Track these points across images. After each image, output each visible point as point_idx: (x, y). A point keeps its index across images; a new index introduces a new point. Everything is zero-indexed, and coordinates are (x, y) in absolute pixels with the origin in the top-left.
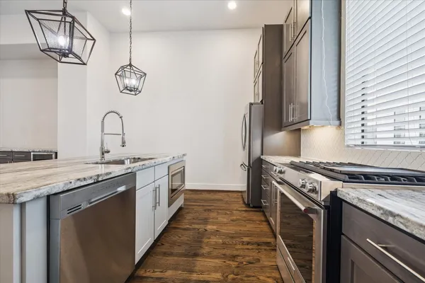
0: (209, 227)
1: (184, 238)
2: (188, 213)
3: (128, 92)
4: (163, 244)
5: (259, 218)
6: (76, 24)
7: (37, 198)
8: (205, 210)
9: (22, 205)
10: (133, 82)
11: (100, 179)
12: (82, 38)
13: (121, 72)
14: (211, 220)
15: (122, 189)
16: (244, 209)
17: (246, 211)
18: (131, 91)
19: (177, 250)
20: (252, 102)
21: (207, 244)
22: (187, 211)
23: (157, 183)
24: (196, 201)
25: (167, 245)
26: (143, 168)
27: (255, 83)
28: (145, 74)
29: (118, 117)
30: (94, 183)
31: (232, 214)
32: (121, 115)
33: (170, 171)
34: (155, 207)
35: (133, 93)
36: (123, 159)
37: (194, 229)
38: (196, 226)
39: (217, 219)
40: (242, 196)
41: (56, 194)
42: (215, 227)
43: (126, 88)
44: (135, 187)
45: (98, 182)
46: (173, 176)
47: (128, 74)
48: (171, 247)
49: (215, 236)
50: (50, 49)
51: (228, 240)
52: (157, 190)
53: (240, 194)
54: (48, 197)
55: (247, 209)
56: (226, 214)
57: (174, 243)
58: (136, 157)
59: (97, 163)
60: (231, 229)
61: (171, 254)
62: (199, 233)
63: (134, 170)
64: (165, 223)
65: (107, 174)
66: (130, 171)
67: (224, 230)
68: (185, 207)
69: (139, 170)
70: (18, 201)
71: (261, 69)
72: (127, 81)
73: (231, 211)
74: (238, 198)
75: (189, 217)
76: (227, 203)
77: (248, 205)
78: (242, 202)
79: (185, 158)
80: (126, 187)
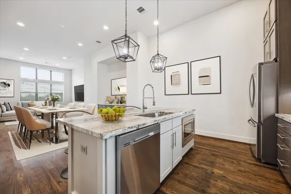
0: (216, 171)
1: (194, 174)
2: (198, 154)
3: (157, 71)
4: (178, 173)
5: (275, 177)
6: (130, 40)
7: (111, 137)
8: (212, 155)
9: (106, 140)
10: (159, 64)
11: (140, 128)
12: (133, 47)
13: (153, 60)
14: (217, 165)
15: (152, 134)
16: (254, 163)
17: (256, 165)
18: (158, 70)
19: (189, 182)
20: (262, 61)
21: (215, 186)
22: (196, 152)
23: (174, 130)
24: (204, 145)
25: (181, 175)
26: (165, 120)
27: (265, 42)
28: (167, 58)
29: (151, 87)
30: (137, 130)
31: (239, 164)
32: (153, 86)
33: (184, 122)
34: (173, 147)
35: (160, 71)
36: (154, 112)
37: (203, 168)
38: (205, 167)
39: (224, 165)
40: (251, 149)
41: (119, 135)
42: (221, 172)
43: (156, 69)
44: (160, 133)
45: (139, 129)
46: (185, 125)
47: (156, 60)
48: (184, 177)
49: (222, 180)
50: (120, 57)
51: (235, 189)
52: (174, 135)
53: (248, 146)
54: (116, 136)
55: (258, 163)
56: (233, 163)
57: (186, 175)
58: (162, 111)
59: (140, 115)
60: (240, 179)
61: (184, 183)
62: (206, 173)
63: (159, 122)
64: (180, 158)
65: (144, 124)
66: (156, 122)
67: (231, 177)
68: (195, 148)
69: (162, 122)
70: (103, 138)
71: (274, 27)
72: (156, 65)
73: (239, 161)
74: (246, 150)
75: (198, 157)
76: (233, 152)
77: (259, 160)
78: (250, 155)
79: (194, 113)
80: (154, 133)
